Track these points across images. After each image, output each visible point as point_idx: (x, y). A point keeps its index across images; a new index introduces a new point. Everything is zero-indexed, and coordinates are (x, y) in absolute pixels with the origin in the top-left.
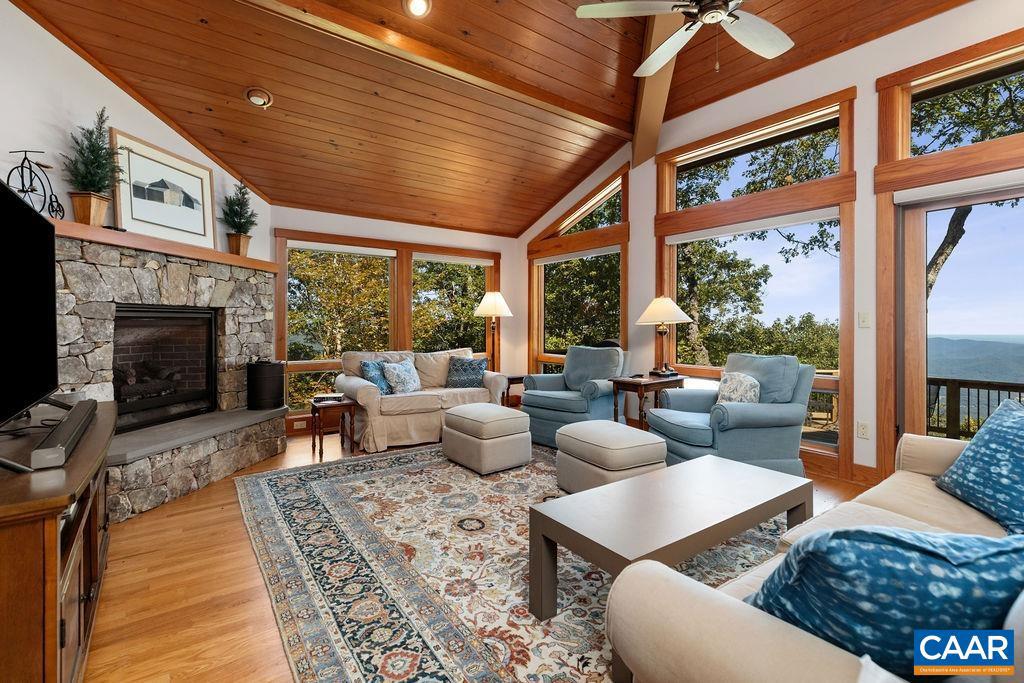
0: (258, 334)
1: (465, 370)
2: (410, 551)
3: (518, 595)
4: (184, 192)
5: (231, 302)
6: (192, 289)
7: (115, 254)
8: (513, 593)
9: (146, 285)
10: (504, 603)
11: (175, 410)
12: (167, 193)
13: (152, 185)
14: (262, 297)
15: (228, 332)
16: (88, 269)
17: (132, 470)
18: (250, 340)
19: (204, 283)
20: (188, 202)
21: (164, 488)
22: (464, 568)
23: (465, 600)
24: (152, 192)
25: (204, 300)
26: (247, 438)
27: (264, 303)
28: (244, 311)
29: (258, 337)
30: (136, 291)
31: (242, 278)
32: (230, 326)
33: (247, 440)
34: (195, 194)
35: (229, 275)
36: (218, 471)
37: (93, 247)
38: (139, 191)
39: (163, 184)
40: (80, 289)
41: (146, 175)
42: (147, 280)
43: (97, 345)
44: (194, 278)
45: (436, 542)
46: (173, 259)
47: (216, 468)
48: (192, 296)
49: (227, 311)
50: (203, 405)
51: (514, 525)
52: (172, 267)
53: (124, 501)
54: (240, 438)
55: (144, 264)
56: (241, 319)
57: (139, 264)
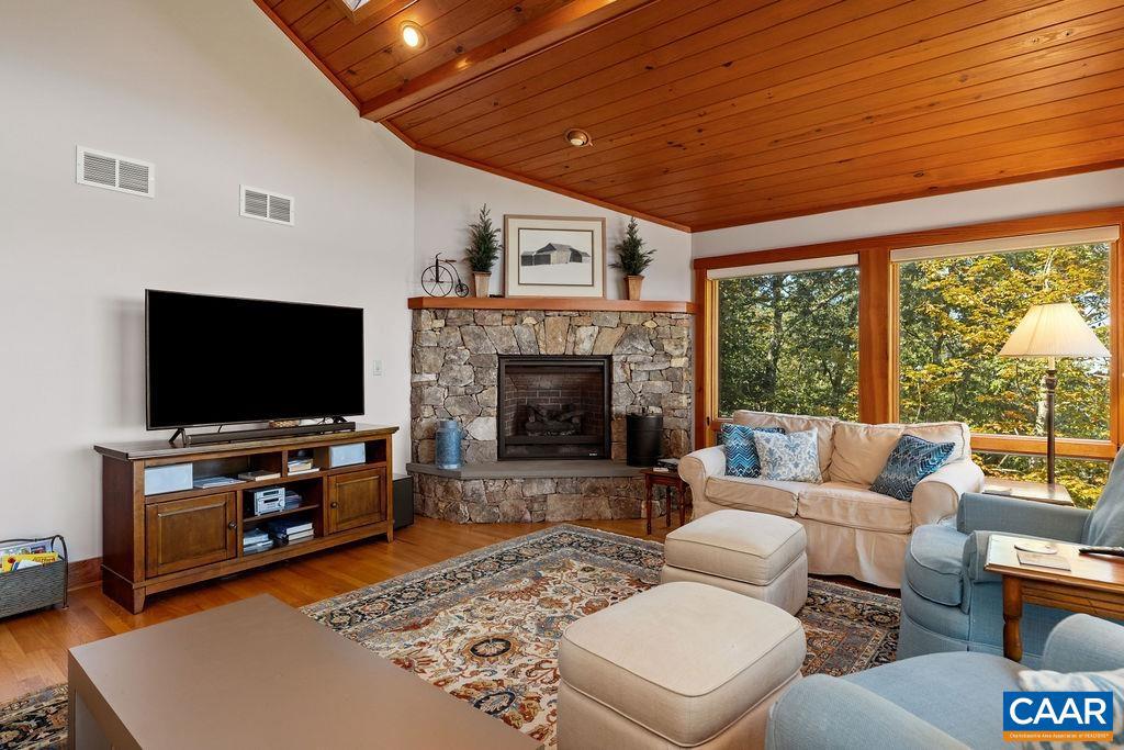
0: (659, 383)
2: (414, 627)
4: (571, 249)
5: (618, 350)
6: (571, 339)
7: (498, 316)
9: (526, 336)
12: (553, 254)
13: (539, 252)
14: (665, 342)
15: (616, 381)
16: (477, 330)
17: (470, 486)
18: (648, 389)
19: (585, 332)
20: (576, 256)
21: (496, 510)
24: (541, 258)
25: (585, 348)
26: (594, 490)
27: (668, 348)
28: (639, 358)
29: (660, 386)
30: (515, 344)
31: (635, 323)
32: (618, 374)
33: (594, 492)
34: (584, 247)
35: (617, 321)
36: (553, 512)
37: (482, 312)
38: (527, 260)
39: (551, 247)
40: (471, 345)
41: (532, 243)
42: (526, 335)
43: (485, 388)
44: (572, 328)
46: (550, 314)
47: (551, 509)
48: (570, 346)
49: (615, 358)
52: (550, 320)
53: (463, 508)
54: (584, 487)
55: (523, 321)
56: (633, 367)
57: (519, 321)
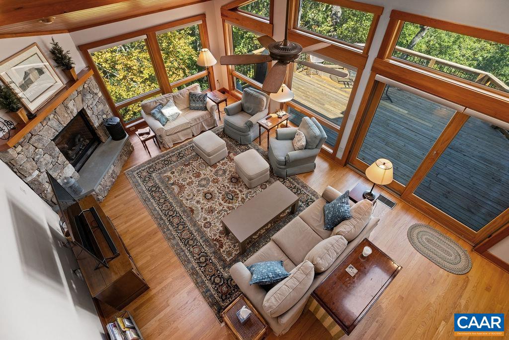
1: (197, 101)
2: (192, 211)
3: (221, 227)
4: (35, 69)
5: (84, 103)
6: (69, 112)
7: (39, 124)
8: (220, 226)
9: (55, 125)
10: (218, 229)
11: (89, 152)
12: (31, 76)
13: (24, 79)
14: (93, 90)
15: (90, 116)
16: (36, 137)
18: (99, 111)
19: (71, 105)
20: (40, 71)
21: (107, 187)
22: (208, 217)
23: (209, 229)
24: (27, 82)
25: (75, 113)
27: (95, 91)
28: (90, 102)
29: (101, 107)
30: (55, 131)
31: (81, 88)
32: (89, 113)
34: (40, 65)
35: (76, 93)
38: (23, 87)
39: (27, 74)
40: (40, 146)
41: (18, 76)
42: (54, 123)
43: (58, 157)
44: (67, 106)
45: (199, 206)
47: (117, 171)
48: (71, 115)
49: (85, 108)
50: (96, 144)
51: (221, 195)
52: (57, 110)
53: (100, 197)
54: (119, 158)
55: (49, 119)
56: (91, 106)
57: (47, 120)
